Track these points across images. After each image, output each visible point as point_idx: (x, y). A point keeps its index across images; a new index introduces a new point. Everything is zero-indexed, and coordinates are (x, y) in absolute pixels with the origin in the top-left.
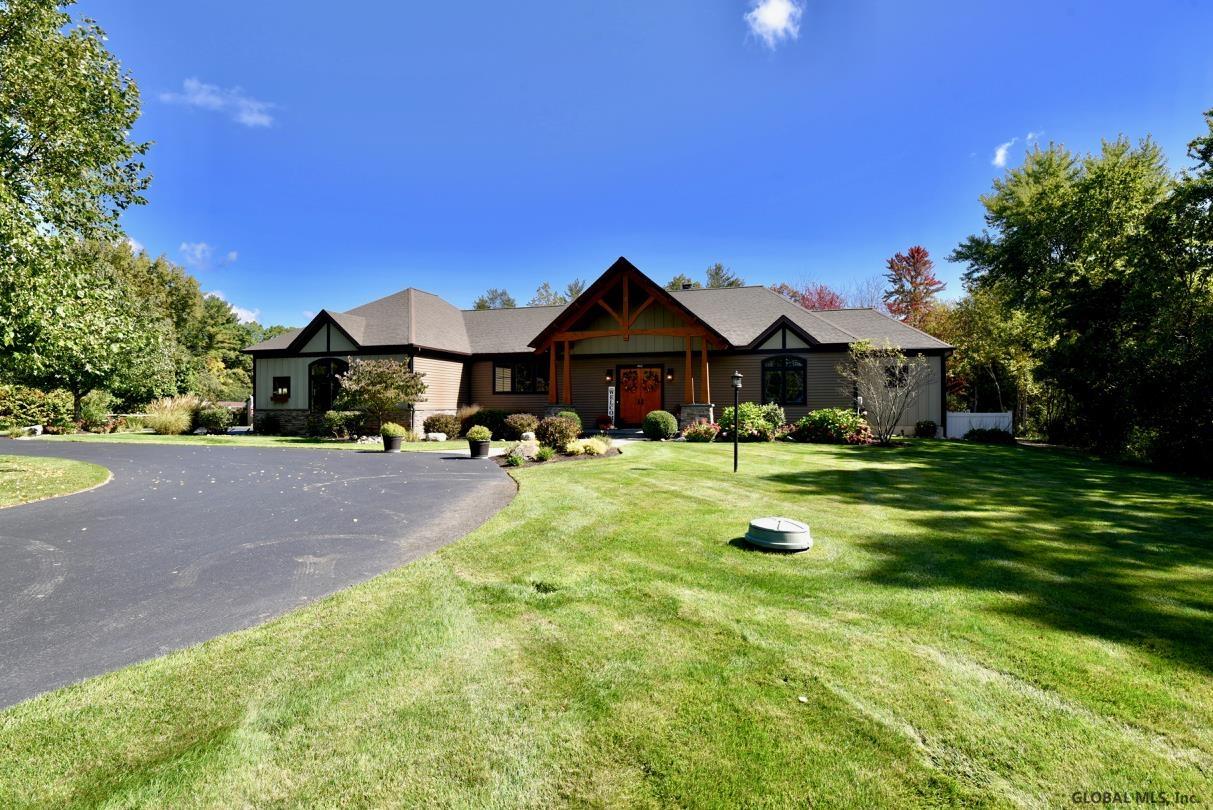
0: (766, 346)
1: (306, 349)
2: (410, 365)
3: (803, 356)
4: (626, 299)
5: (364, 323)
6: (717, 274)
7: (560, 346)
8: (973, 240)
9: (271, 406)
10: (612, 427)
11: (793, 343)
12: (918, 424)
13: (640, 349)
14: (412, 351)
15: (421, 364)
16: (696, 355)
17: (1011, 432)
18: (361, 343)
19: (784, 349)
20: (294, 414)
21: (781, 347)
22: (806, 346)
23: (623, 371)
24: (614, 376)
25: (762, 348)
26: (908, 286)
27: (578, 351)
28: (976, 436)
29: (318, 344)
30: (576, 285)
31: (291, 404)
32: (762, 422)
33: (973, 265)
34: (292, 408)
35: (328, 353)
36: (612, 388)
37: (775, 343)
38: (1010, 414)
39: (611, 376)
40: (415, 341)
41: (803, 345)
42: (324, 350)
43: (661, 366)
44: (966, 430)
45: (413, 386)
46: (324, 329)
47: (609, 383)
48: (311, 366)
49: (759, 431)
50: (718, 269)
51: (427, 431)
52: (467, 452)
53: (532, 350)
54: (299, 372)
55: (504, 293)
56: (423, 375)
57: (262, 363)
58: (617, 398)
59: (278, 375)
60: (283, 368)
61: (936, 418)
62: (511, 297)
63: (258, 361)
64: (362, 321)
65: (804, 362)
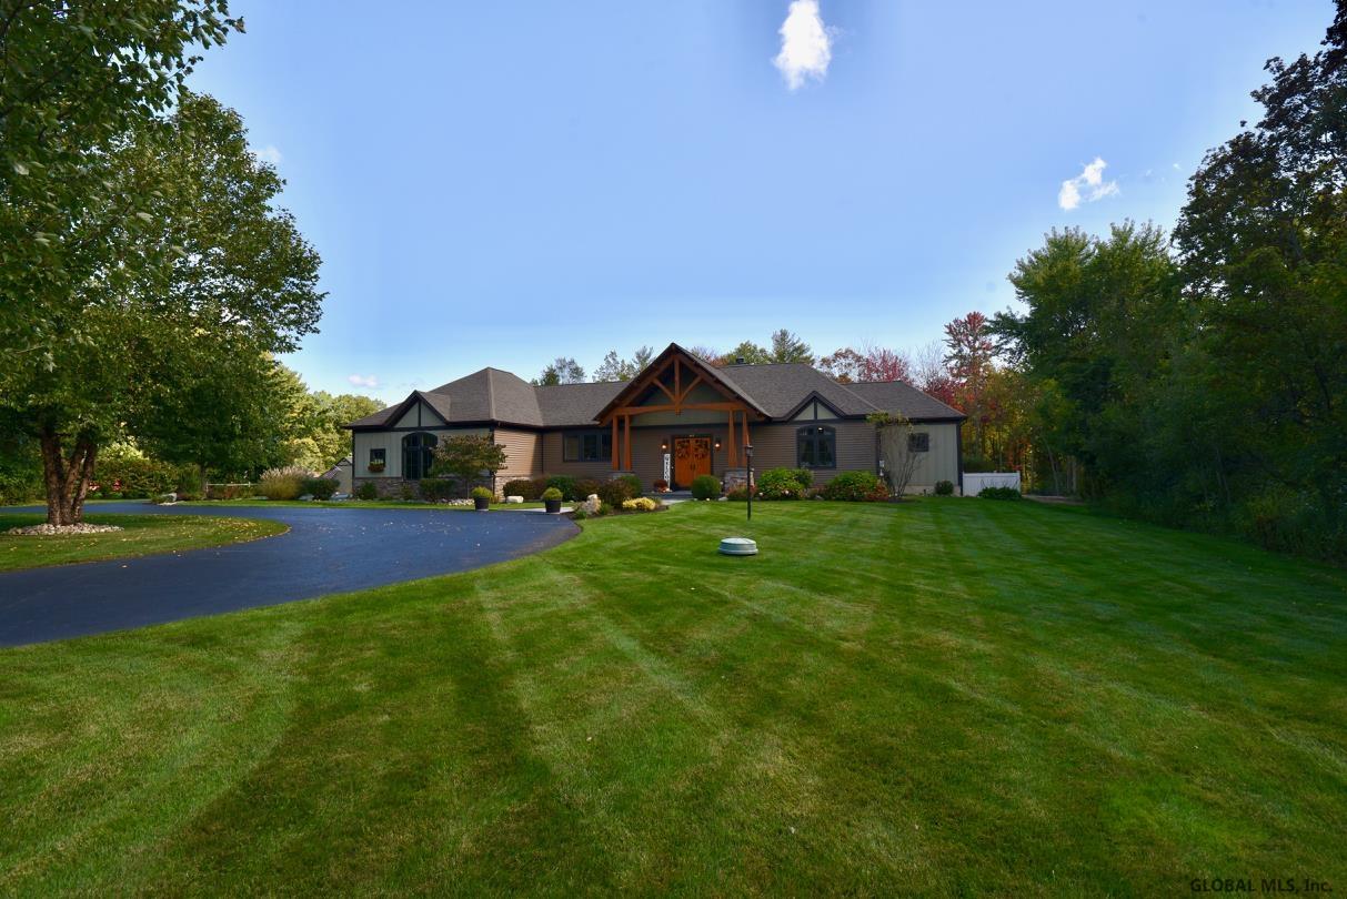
0: (801, 417)
1: (400, 425)
2: (492, 439)
3: (833, 426)
4: (677, 378)
5: (449, 400)
6: (783, 339)
7: (621, 421)
8: (999, 315)
9: (369, 475)
10: (668, 490)
11: (824, 414)
12: (938, 484)
13: (692, 421)
14: (493, 425)
15: (501, 437)
16: (738, 425)
17: (1019, 490)
18: (448, 419)
19: (816, 420)
20: (389, 481)
21: (812, 418)
22: (835, 417)
23: (676, 441)
24: (670, 446)
25: (797, 419)
26: (966, 351)
27: (635, 424)
28: (989, 494)
29: (410, 420)
30: (644, 352)
31: (387, 473)
32: (794, 483)
33: (1001, 338)
34: (387, 476)
35: (420, 428)
36: (668, 456)
37: (808, 415)
38: (1018, 474)
39: (666, 444)
40: (495, 417)
41: (832, 417)
42: (416, 425)
43: (711, 436)
44: (980, 490)
45: (495, 457)
46: (416, 406)
47: (665, 451)
48: (404, 439)
49: (790, 491)
50: (784, 334)
51: (506, 494)
52: (544, 510)
53: (598, 423)
54: (393, 444)
55: (572, 362)
56: (505, 446)
57: (361, 438)
58: (673, 464)
59: (374, 447)
60: (378, 441)
61: (953, 480)
62: (580, 365)
63: (356, 435)
64: (448, 399)
65: (833, 431)
